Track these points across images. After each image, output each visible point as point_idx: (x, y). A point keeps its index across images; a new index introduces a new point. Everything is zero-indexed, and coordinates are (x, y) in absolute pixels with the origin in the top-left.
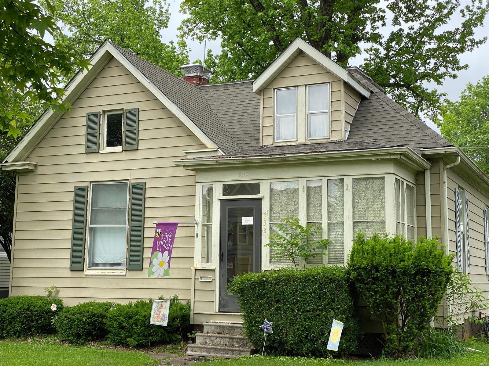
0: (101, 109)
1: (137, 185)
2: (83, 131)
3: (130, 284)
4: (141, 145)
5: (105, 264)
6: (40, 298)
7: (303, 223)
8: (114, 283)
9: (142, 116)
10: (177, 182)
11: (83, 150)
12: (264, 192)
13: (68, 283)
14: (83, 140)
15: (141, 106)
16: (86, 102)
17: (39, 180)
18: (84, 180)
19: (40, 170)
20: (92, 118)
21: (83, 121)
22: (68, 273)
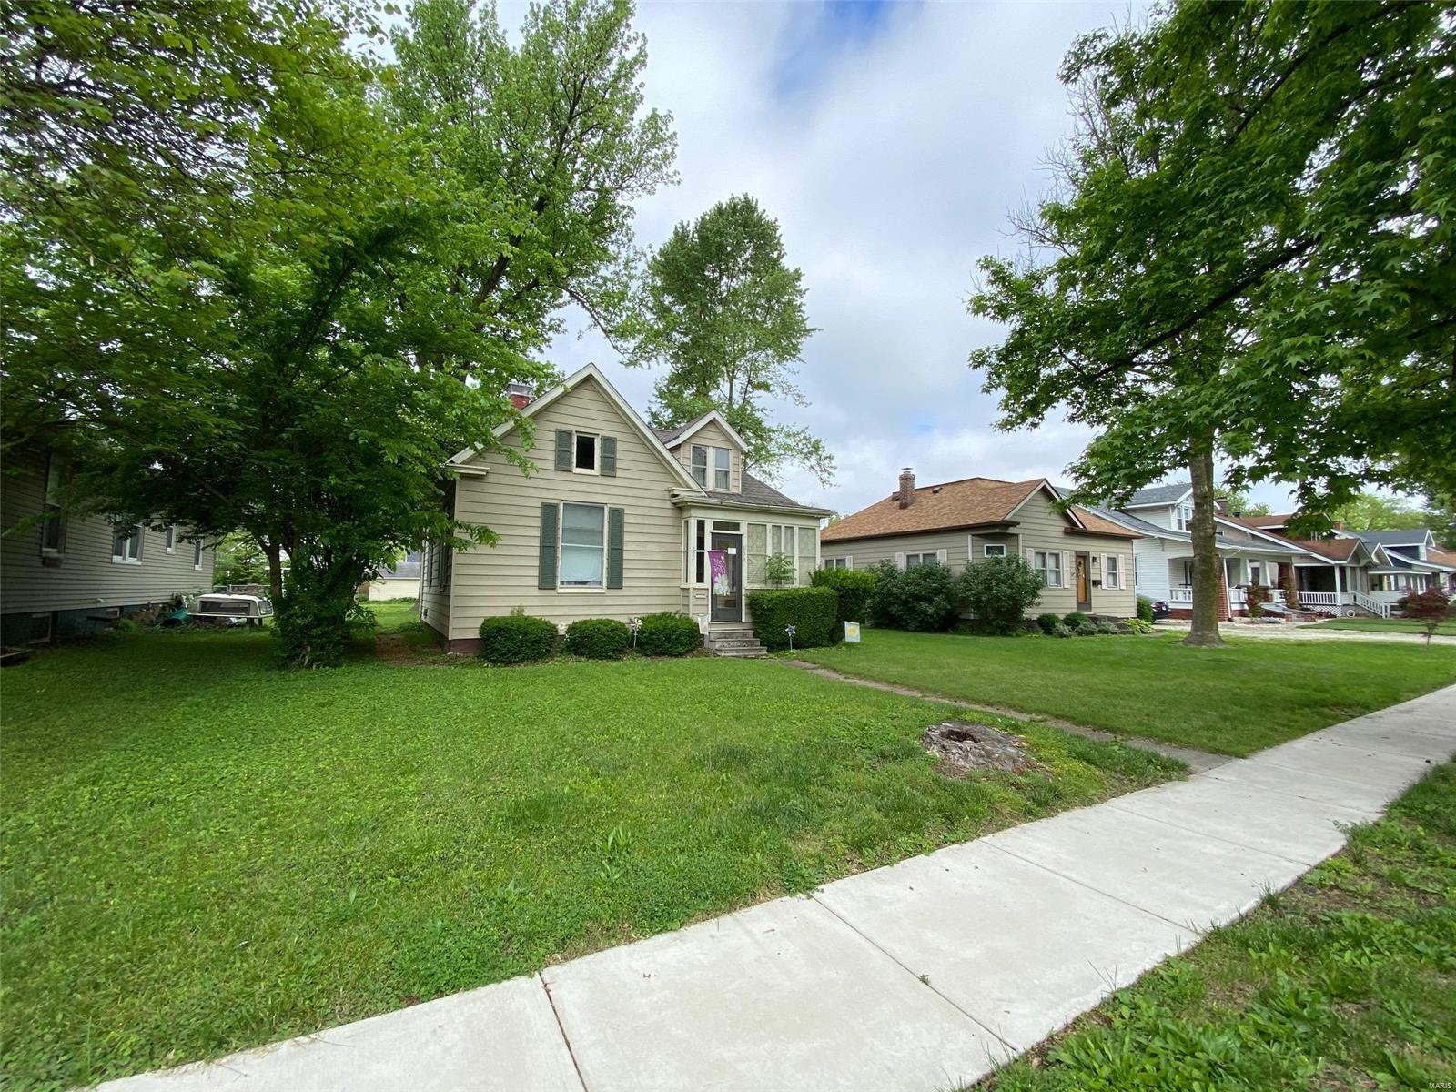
0: (574, 429)
1: (617, 510)
2: (552, 446)
3: (609, 602)
4: (619, 473)
5: (569, 583)
6: (504, 618)
7: (769, 553)
8: (592, 601)
9: (619, 446)
10: (654, 513)
11: (551, 465)
12: (744, 530)
13: (536, 602)
14: (552, 456)
15: (619, 436)
16: (553, 417)
17: (489, 488)
18: (552, 497)
19: (491, 478)
20: (563, 436)
21: (552, 436)
22: (536, 592)
